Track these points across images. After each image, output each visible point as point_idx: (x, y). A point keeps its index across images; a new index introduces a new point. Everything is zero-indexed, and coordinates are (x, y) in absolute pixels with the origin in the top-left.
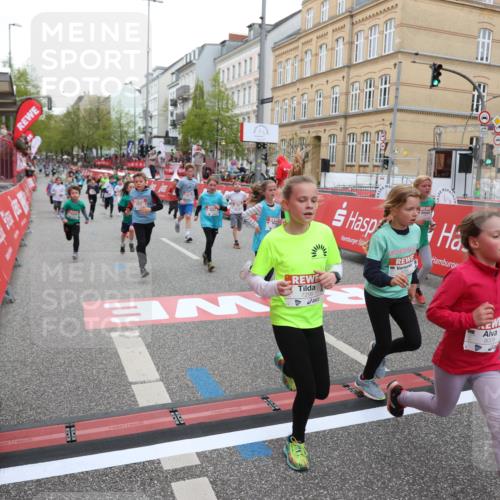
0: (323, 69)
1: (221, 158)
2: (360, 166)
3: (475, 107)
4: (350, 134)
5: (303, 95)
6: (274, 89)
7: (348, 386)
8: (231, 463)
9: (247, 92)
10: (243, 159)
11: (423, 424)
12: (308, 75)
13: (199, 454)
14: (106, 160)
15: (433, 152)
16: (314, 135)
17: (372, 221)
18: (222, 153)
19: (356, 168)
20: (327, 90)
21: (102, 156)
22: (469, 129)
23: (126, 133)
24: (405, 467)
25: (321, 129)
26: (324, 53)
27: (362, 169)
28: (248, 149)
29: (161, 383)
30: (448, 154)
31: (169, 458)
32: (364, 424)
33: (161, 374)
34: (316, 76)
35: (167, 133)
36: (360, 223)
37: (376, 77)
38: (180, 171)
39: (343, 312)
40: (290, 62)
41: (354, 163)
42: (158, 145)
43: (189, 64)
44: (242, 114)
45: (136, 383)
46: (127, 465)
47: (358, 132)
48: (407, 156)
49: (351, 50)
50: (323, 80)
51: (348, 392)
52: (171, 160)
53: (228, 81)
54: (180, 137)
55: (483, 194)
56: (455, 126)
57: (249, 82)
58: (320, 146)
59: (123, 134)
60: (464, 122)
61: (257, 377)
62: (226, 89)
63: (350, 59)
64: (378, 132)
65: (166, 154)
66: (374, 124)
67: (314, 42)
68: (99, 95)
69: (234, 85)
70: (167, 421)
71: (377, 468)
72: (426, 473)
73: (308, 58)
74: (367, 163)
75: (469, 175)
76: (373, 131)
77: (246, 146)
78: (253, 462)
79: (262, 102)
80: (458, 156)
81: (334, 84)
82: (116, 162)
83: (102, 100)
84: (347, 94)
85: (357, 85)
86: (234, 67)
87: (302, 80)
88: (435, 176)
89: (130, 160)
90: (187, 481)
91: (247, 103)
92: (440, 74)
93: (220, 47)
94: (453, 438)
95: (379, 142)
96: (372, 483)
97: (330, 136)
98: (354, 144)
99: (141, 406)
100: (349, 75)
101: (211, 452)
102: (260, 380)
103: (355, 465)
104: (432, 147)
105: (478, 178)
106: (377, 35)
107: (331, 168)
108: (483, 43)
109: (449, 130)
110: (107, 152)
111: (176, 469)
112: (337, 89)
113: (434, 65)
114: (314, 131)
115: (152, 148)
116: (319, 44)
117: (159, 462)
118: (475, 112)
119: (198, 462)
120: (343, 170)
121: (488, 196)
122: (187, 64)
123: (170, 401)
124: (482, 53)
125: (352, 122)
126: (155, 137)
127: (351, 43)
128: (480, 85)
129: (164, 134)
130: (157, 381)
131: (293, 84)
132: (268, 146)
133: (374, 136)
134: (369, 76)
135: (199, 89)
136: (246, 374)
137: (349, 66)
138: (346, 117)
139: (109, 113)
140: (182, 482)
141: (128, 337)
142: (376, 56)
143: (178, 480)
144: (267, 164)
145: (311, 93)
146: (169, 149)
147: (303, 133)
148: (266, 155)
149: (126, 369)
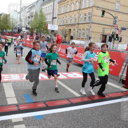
0: (72, 10)
1: (42, 34)
2: (82, 38)
3: (114, 23)
4: (79, 29)
5: (66, 17)
6: (58, 15)
7: (69, 100)
8: (32, 121)
9: (50, 15)
10: (48, 35)
11: (88, 111)
12: (68, 11)
13: (23, 118)
14: (8, 33)
15: (102, 35)
16: (69, 29)
17: (82, 54)
18: (42, 32)
19: (81, 39)
20: (73, 16)
21: (7, 32)
22: (112, 29)
23: (14, 25)
24: (81, 122)
25: (71, 27)
26: (73, 5)
27: (82, 39)
28: (50, 32)
29: (15, 98)
30: (106, 36)
31: (14, 119)
32: (71, 111)
33: (16, 95)
34: (70, 12)
35: (27, 26)
36: (79, 55)
37: (87, 13)
38: (30, 37)
39: (71, 79)
40: (63, 7)
41: (80, 38)
42: (24, 29)
43: (34, 6)
44: (49, 22)
45: (8, 98)
46: (2, 121)
47: (82, 29)
48: (95, 36)
49: (80, 5)
50: (72, 13)
51: (69, 102)
52: (27, 34)
53: (45, 12)
54: (30, 27)
55: (115, 48)
56: (108, 28)
57: (51, 12)
58: (71, 32)
59: (13, 25)
60: (111, 27)
61: (43, 97)
62: (44, 14)
63: (80, 8)
64: (87, 29)
65: (26, 32)
66: (86, 26)
67: (70, 2)
68: (7, 14)
69: (46, 13)
70: (15, 108)
71: (73, 123)
72: (86, 124)
73: (68, 6)
74: (84, 38)
75: (111, 42)
76: (86, 28)
77: (50, 31)
78: (38, 120)
79: (54, 18)
80: (108, 37)
81: (75, 14)
82: (11, 34)
83: (7, 15)
84: (79, 17)
85: (82, 15)
86: (47, 7)
87: (66, 13)
88: (102, 42)
89: (15, 33)
90: (19, 125)
91: (50, 18)
92: (104, 13)
93: (43, 1)
94: (95, 115)
95: (87, 32)
96: (71, 126)
97: (74, 29)
98: (80, 32)
99: (8, 104)
100: (79, 12)
101: (27, 117)
102: (44, 98)
103: (67, 122)
104: (102, 34)
105: (114, 43)
106: (88, 1)
107: (73, 39)
108: (117, 5)
109: (107, 29)
110: (9, 31)
111: (16, 122)
112: (76, 16)
113: (103, 10)
114: (69, 28)
115: (22, 30)
116: (71, 2)
117: (11, 120)
118: (114, 25)
119: (23, 120)
120: (77, 39)
121: (116, 48)
122: (33, 6)
123: (17, 103)
124: (117, 8)
125: (80, 25)
126: (23, 27)
127: (80, 3)
128: (116, 17)
129: (26, 26)
130: (14, 97)
131: (64, 13)
132: (55, 31)
133: (86, 30)
134: (85, 13)
135: (36, 13)
136: (41, 96)
137: (80, 10)
138: (78, 24)
139: (10, 19)
140: (17, 125)
141: (8, 85)
142: (87, 7)
143: (16, 125)
144: (55, 36)
145: (69, 17)
146: (27, 31)
147: (66, 28)
148: (55, 34)
149: (6, 94)
